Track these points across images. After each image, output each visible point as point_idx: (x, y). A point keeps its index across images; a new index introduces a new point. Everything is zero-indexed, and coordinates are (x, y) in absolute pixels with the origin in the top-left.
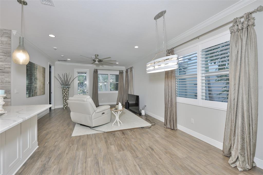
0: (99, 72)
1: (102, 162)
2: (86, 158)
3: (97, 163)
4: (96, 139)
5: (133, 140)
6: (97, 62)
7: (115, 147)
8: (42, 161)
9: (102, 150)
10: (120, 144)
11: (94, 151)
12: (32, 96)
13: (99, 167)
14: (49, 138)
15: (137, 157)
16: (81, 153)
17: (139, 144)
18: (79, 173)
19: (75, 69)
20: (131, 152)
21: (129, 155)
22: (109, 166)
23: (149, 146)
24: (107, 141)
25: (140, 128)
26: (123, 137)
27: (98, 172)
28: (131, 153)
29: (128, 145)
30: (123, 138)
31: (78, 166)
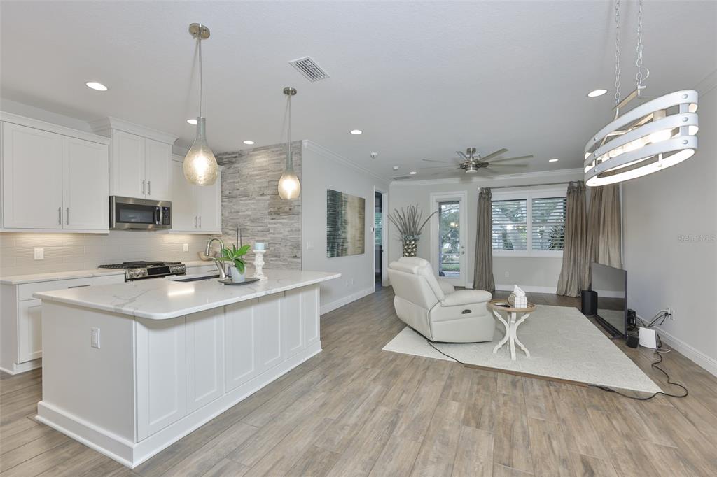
0: (495, 196)
1: (403, 427)
2: (378, 403)
3: (393, 424)
4: (426, 372)
5: (532, 413)
6: (472, 170)
7: (460, 409)
8: (311, 377)
9: (422, 401)
10: (480, 407)
11: (404, 395)
12: (338, 256)
13: (390, 434)
14: (345, 341)
15: (510, 464)
16: (377, 388)
17: (544, 433)
18: (348, 426)
19: (431, 194)
20: (498, 443)
21: (485, 444)
22: (412, 445)
23: (581, 456)
24: (451, 387)
25: (594, 386)
26: (504, 392)
27: (382, 442)
28: (495, 444)
29: (504, 419)
30: (504, 395)
31: (355, 410)
